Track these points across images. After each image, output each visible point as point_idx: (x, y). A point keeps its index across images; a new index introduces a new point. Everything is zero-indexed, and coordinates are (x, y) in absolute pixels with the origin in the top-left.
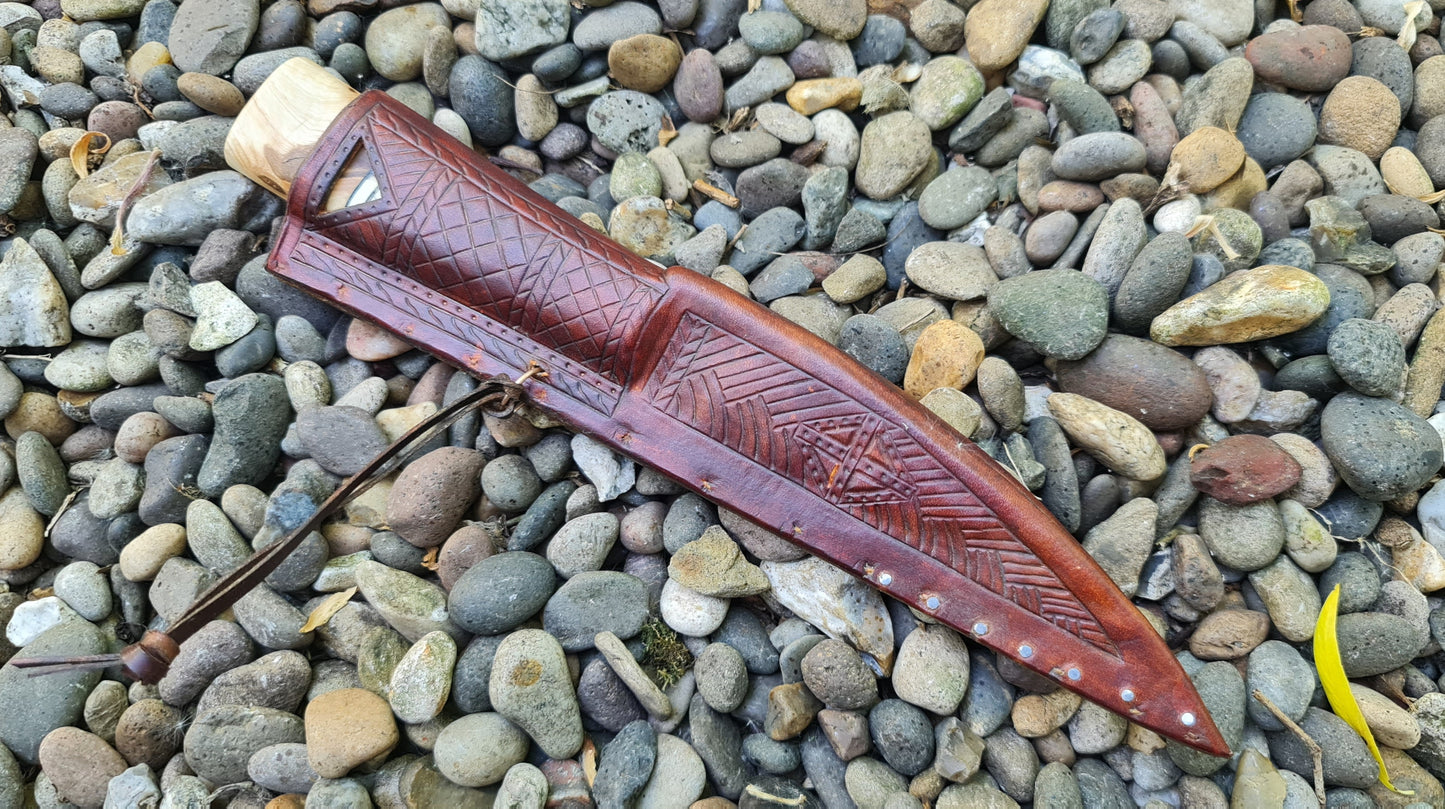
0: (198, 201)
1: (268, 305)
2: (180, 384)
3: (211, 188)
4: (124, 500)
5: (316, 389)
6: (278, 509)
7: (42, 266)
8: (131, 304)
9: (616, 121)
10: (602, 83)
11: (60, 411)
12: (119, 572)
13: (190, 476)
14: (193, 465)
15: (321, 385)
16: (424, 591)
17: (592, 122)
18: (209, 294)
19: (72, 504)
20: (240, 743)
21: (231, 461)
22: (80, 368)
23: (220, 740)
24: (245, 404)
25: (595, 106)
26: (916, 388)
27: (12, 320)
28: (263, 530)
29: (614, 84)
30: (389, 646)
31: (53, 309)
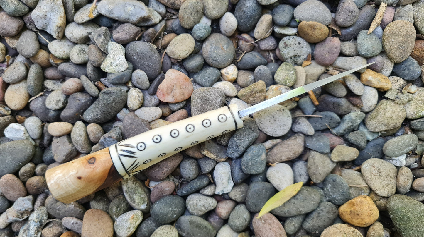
0: (126, 11)
1: (134, 61)
2: (92, 76)
3: (133, 8)
4: (57, 108)
5: (139, 101)
6: (105, 141)
7: (62, 9)
8: (87, 36)
9: (290, 49)
10: (293, 31)
11: (49, 60)
12: (47, 127)
13: (82, 111)
14: (85, 107)
15: (141, 100)
16: (142, 196)
17: (281, 44)
18: (115, 48)
19: (41, 96)
20: (63, 210)
21: (97, 115)
22: (60, 50)
23: (57, 207)
24: (111, 99)
25: (285, 39)
26: (344, 213)
27: (44, 22)
28: (97, 145)
29: (298, 34)
30: (123, 206)
31: (60, 27)
